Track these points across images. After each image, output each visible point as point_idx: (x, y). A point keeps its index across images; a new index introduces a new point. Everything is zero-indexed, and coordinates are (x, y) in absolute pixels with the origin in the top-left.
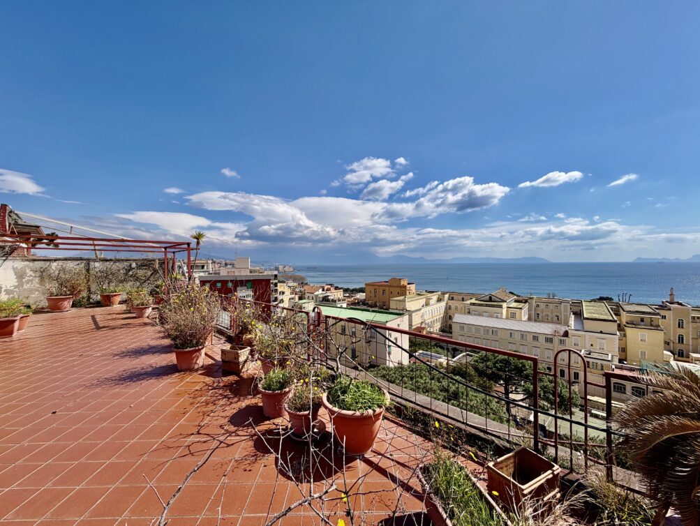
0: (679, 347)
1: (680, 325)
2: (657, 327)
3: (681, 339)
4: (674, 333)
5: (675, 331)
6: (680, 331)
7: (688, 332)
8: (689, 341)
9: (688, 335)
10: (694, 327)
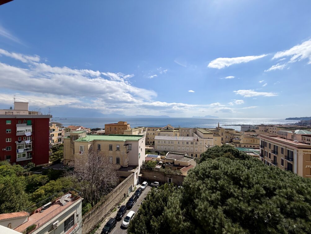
0: (222, 141)
1: (222, 134)
3: (222, 139)
7: (224, 137)
8: (224, 139)
9: (224, 138)
10: (226, 135)
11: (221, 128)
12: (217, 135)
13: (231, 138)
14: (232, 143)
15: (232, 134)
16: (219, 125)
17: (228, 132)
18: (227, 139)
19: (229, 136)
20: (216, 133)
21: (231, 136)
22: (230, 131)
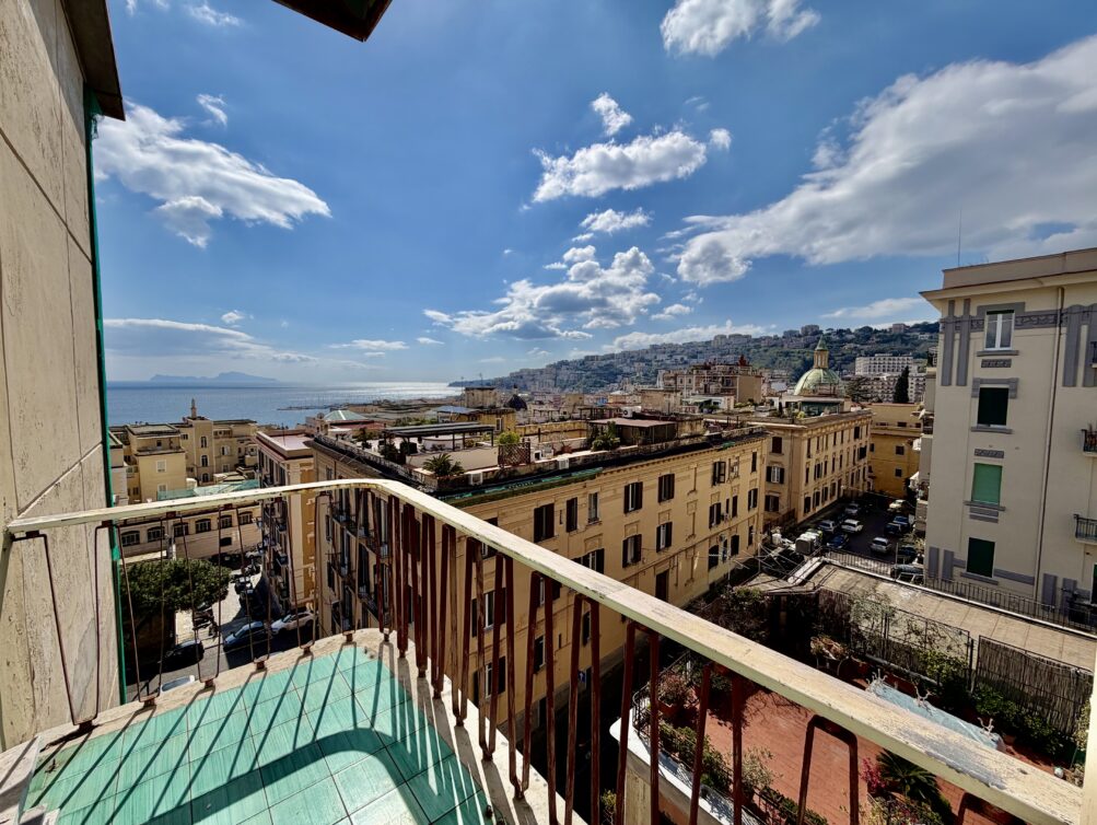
0: (204, 470)
1: (204, 443)
2: (178, 450)
3: (205, 462)
4: (197, 453)
5: (198, 453)
6: (204, 451)
7: (212, 451)
8: (213, 462)
9: (211, 453)
10: (217, 445)
11: (202, 419)
12: (171, 448)
13: (240, 451)
14: (241, 469)
15: (243, 439)
16: (193, 408)
17: (229, 434)
18: (223, 458)
19: (231, 446)
20: (165, 443)
21: (242, 446)
22: (237, 430)
